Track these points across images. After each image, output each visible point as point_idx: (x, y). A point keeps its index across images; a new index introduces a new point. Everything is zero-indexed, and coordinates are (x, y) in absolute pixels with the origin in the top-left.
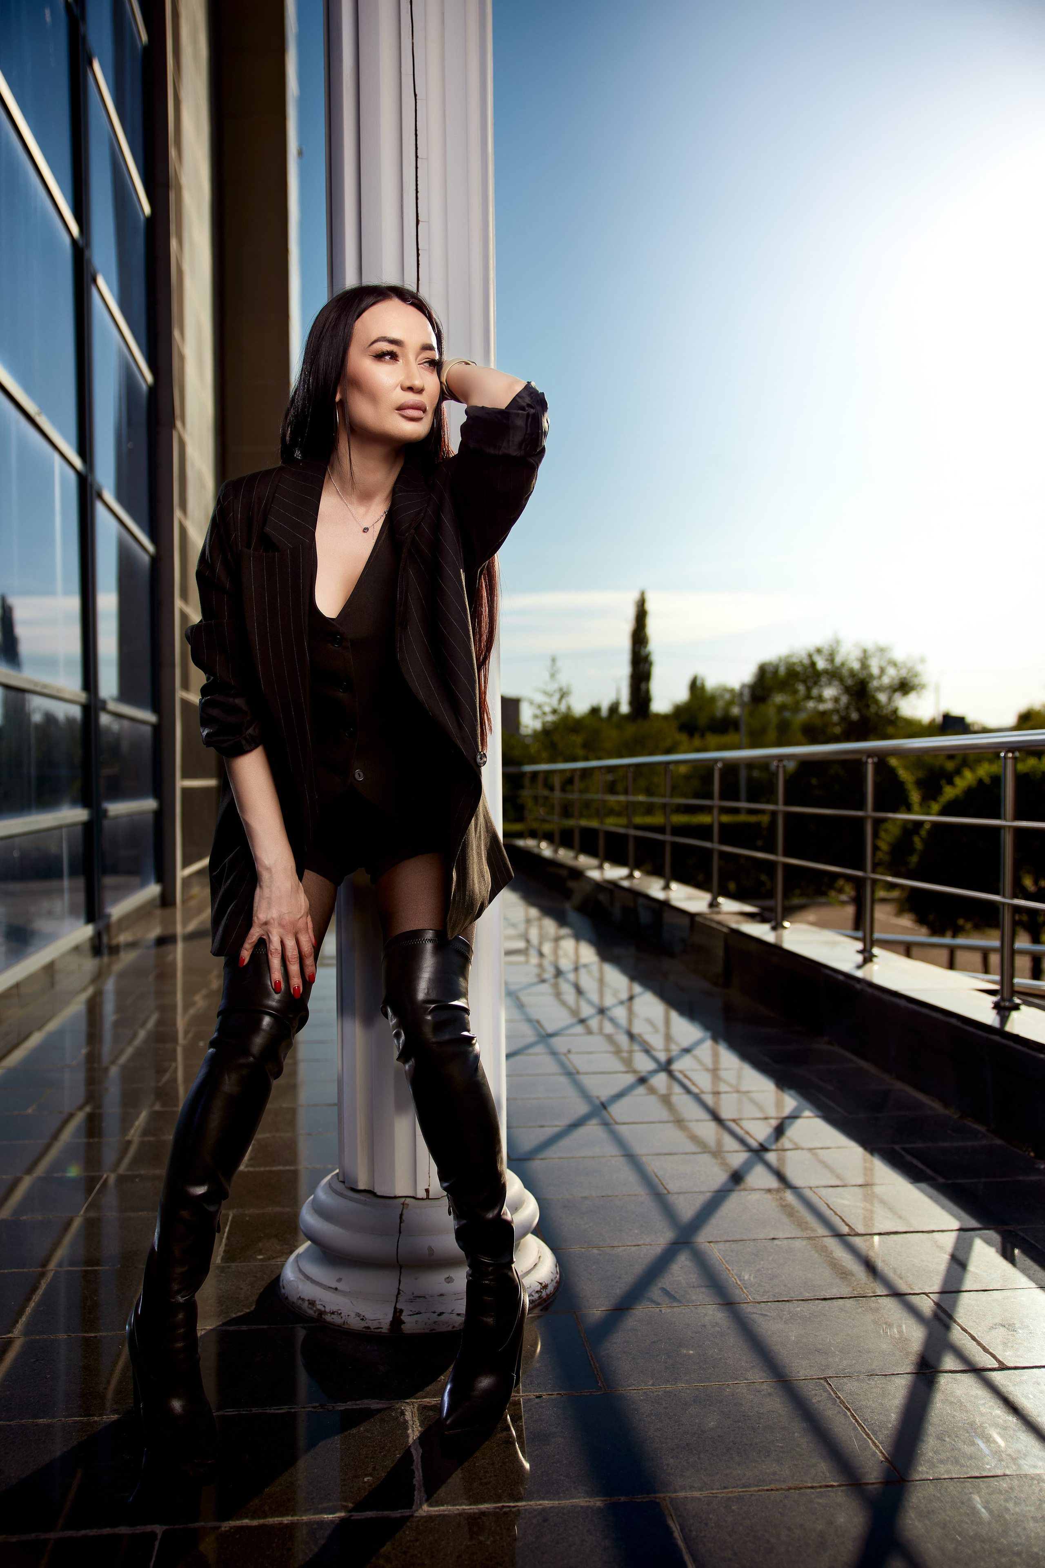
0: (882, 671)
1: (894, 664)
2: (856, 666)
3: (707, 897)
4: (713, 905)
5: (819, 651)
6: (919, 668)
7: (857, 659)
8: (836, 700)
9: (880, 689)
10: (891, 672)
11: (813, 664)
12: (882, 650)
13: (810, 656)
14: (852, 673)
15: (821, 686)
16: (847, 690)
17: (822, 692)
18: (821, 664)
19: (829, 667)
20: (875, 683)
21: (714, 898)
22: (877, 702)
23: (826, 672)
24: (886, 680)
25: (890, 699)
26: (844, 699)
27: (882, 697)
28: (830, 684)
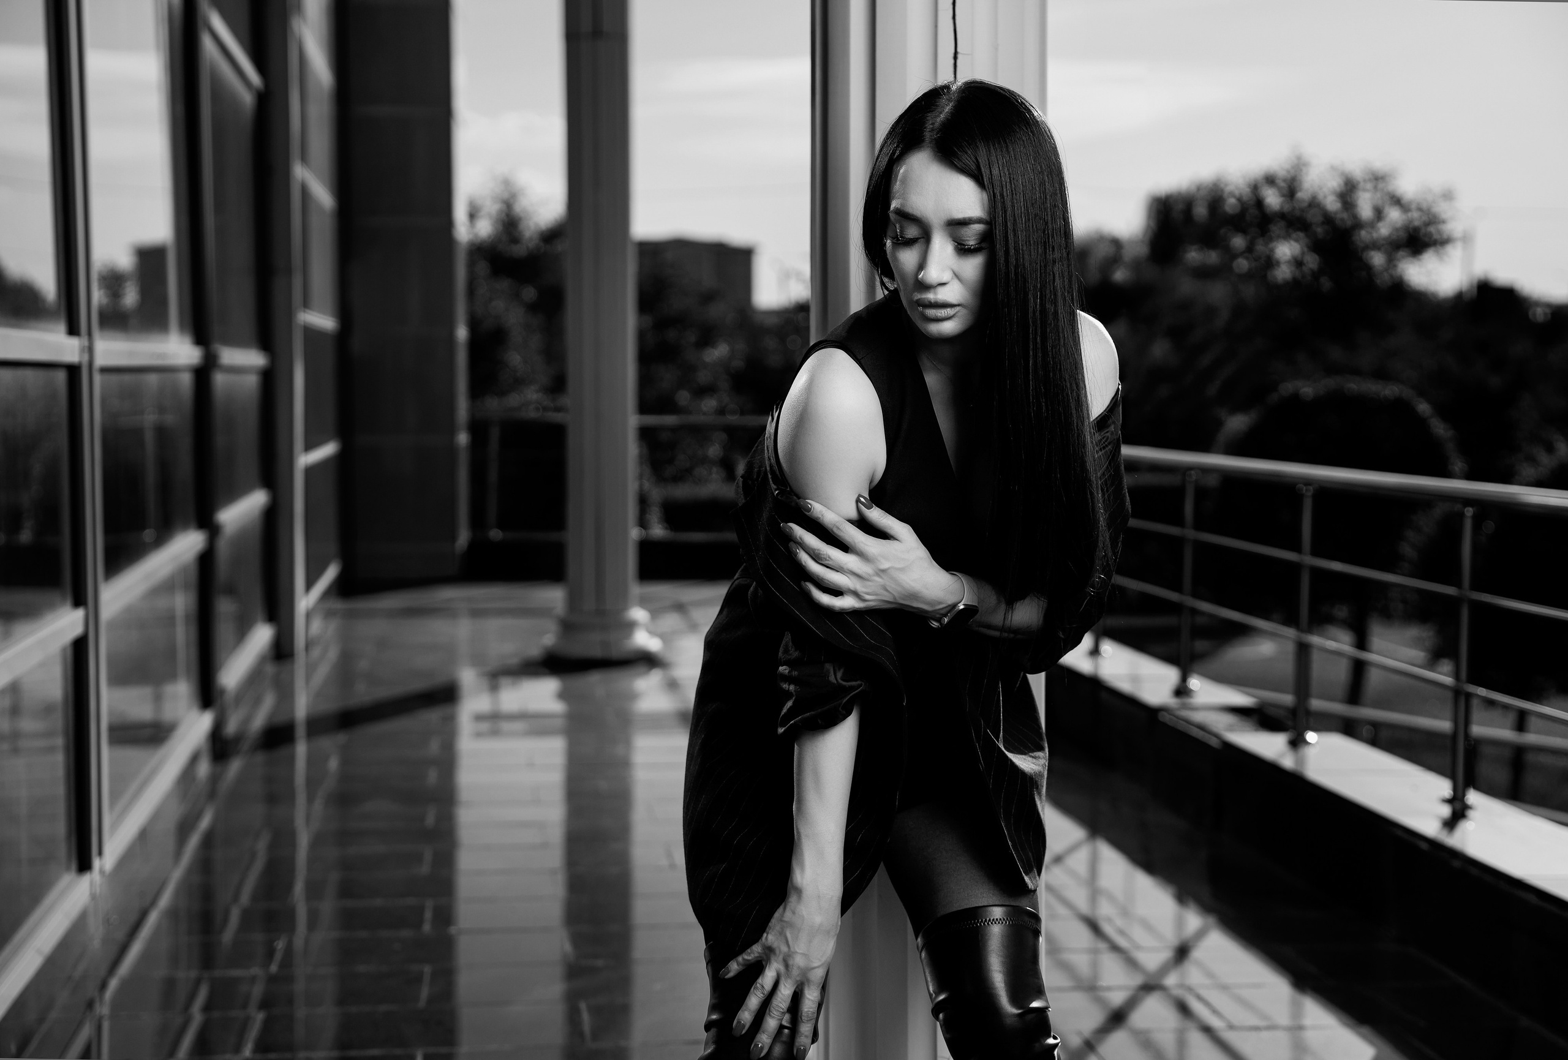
0: (1379, 213)
1: (1397, 201)
2: (1332, 204)
3: (1169, 675)
4: (1182, 691)
5: (1270, 180)
6: (1442, 209)
7: (1335, 193)
8: (1298, 263)
9: (1375, 246)
10: (1394, 216)
11: (1259, 203)
12: (1378, 179)
13: (1255, 188)
14: (1328, 219)
15: (1271, 240)
16: (1317, 246)
17: (1272, 250)
18: (1273, 199)
19: (1287, 208)
20: (1364, 235)
21: (1184, 679)
22: (1368, 268)
23: (1282, 216)
24: (1384, 230)
25: (1391, 261)
26: (1312, 261)
27: (1377, 259)
28: (1287, 237)
